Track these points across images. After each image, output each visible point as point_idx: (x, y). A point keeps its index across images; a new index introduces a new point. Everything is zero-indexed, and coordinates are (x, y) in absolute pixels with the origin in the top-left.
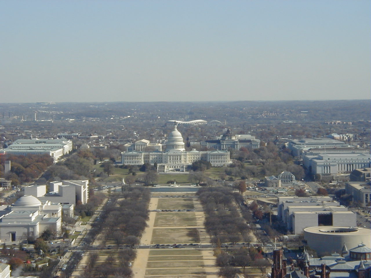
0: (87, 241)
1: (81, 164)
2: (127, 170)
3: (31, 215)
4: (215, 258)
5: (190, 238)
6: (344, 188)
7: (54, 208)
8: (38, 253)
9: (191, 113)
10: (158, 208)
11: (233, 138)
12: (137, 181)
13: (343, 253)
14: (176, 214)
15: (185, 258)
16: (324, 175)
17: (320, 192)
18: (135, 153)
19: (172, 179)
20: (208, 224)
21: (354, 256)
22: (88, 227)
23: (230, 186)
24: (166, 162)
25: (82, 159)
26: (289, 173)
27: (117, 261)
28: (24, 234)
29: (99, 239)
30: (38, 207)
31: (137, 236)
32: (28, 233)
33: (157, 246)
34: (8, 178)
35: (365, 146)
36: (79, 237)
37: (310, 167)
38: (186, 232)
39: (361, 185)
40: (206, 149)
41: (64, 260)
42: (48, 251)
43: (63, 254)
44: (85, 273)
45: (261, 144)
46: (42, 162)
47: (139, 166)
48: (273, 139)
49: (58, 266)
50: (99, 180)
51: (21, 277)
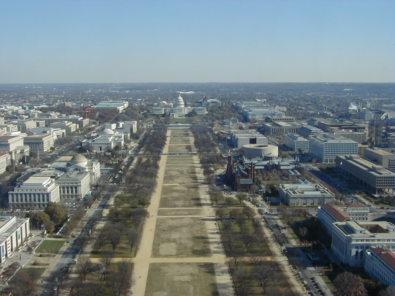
0: (137, 151)
1: (133, 113)
2: (156, 117)
3: (109, 138)
4: (199, 160)
5: (187, 150)
6: (262, 126)
7: (120, 135)
8: (113, 157)
9: (187, 88)
10: (171, 135)
11: (208, 101)
12: (161, 122)
13: (261, 157)
14: (180, 138)
15: (185, 160)
16: (253, 119)
17: (250, 128)
18: (159, 108)
19: (178, 121)
20: (196, 143)
21: (266, 158)
22: (137, 145)
23: (206, 125)
24: (175, 113)
25: (133, 111)
26: (235, 118)
27: (152, 161)
28: (106, 147)
29: (142, 150)
30: (112, 134)
31: (161, 149)
32: (108, 147)
33: (171, 154)
34: (97, 120)
35: (272, 105)
36: (132, 149)
37: (246, 115)
38: (185, 147)
39: (270, 124)
40: (194, 106)
41: (126, 160)
42: (118, 156)
43: (125, 157)
44: (136, 167)
45: (222, 104)
46: (114, 112)
47: (162, 114)
48: (228, 101)
49: (123, 163)
50: (142, 121)
51: (105, 168)
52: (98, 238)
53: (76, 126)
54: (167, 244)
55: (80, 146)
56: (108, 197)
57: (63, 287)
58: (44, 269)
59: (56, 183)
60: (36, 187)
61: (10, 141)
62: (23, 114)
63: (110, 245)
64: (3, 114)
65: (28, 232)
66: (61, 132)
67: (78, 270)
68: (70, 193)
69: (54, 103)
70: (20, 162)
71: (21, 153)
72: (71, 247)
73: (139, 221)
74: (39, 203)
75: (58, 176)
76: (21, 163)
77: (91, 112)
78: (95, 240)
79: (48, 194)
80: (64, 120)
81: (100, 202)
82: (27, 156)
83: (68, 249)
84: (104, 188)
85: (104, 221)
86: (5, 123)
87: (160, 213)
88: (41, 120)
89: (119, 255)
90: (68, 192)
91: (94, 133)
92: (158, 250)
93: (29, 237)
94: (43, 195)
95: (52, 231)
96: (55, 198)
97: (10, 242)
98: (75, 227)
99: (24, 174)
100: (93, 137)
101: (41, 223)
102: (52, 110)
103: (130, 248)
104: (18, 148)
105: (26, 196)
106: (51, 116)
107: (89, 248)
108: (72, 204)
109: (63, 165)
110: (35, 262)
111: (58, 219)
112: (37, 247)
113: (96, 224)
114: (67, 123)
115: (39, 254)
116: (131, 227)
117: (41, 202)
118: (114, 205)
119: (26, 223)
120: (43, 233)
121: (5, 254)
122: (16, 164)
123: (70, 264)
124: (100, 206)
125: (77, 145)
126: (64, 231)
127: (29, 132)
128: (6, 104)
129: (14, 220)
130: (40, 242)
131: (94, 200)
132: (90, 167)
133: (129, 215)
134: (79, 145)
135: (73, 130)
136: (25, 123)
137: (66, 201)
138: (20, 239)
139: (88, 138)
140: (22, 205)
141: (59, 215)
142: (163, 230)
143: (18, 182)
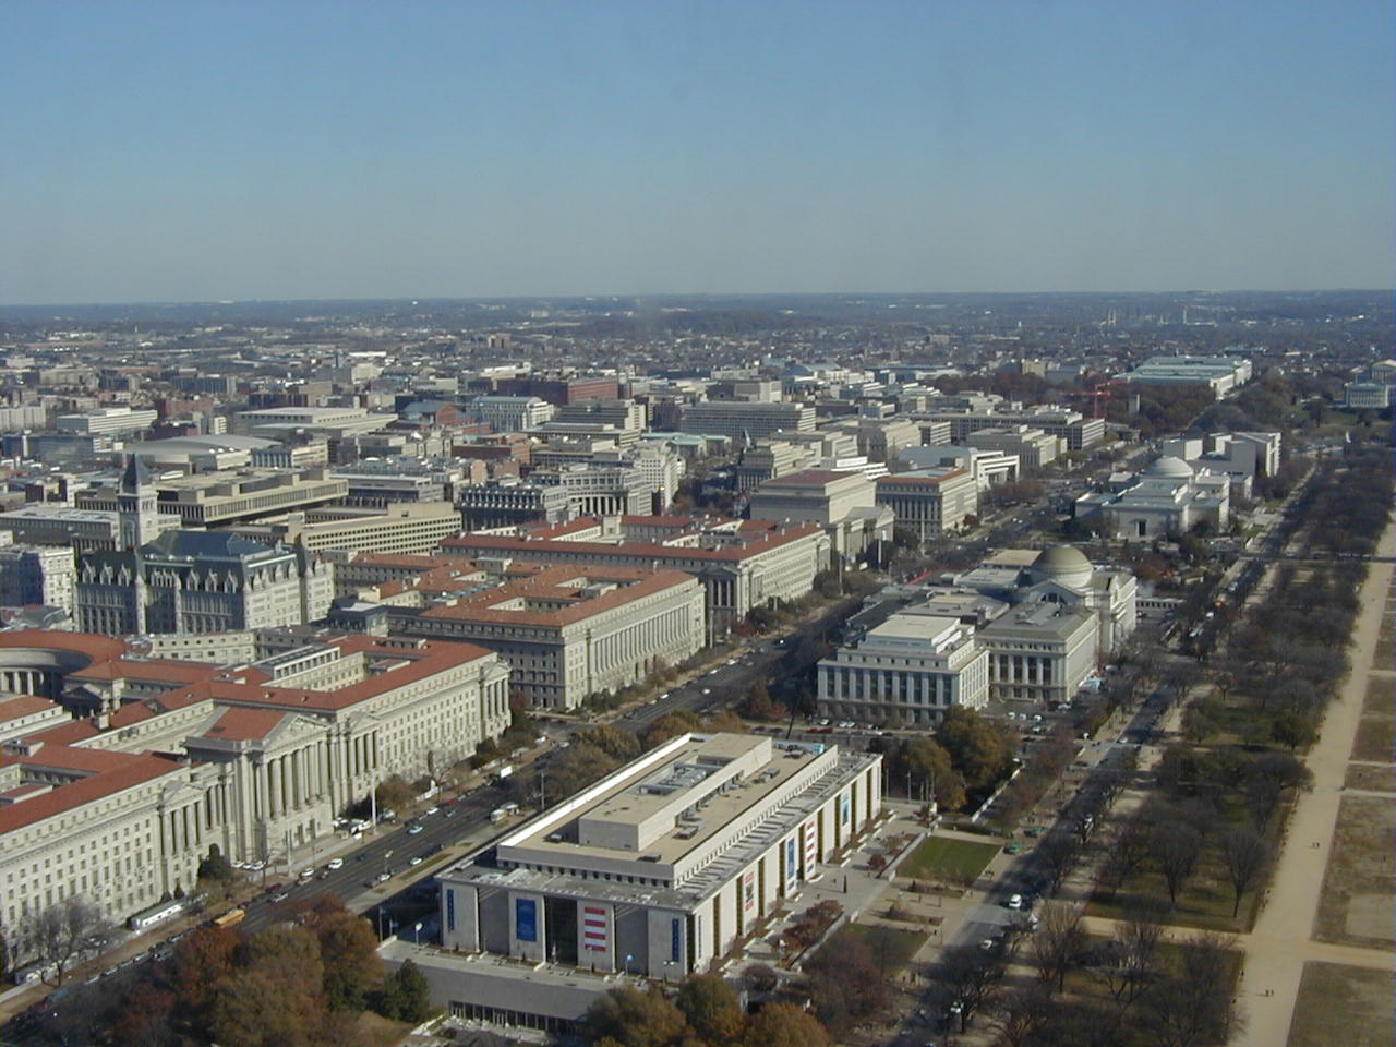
0: (1275, 542)
1: (1267, 403)
2: (1355, 418)
3: (1174, 492)
7: (1215, 481)
8: (1186, 559)
12: (1374, 438)
18: (1371, 385)
22: (1277, 518)
25: (1269, 395)
27: (1332, 582)
28: (1161, 523)
29: (1297, 541)
30: (1187, 478)
31: (1372, 538)
32: (1168, 523)
34: (1134, 425)
36: (1260, 534)
41: (1233, 573)
42: (1203, 556)
43: (1231, 565)
44: (1270, 600)
46: (1197, 396)
47: (1378, 409)
49: (1220, 584)
50: (1301, 434)
51: (1156, 600)
52: (1114, 849)
53: (1058, 444)
54: (1377, 897)
55: (1069, 517)
56: (1159, 705)
57: (984, 1005)
58: (920, 937)
59: (978, 642)
60: (910, 651)
61: (830, 489)
62: (878, 399)
63: (1159, 877)
64: (812, 398)
65: (876, 804)
66: (1004, 462)
67: (1040, 956)
68: (1026, 680)
69: (983, 360)
70: (860, 559)
71: (865, 530)
72: (1019, 868)
73: (1274, 800)
74: (918, 705)
75: (988, 616)
76: (864, 566)
77: (1113, 397)
78: (1105, 856)
79: (949, 679)
80: (1016, 422)
81: (1129, 719)
82: (884, 543)
83: (1007, 875)
84: (1146, 669)
85: (1140, 787)
86: (818, 426)
87: (1355, 778)
88: (936, 420)
89: (1192, 918)
90: (1019, 674)
91: (1121, 471)
92: (1342, 917)
93: (877, 819)
94: (933, 678)
95: (957, 805)
96: (972, 693)
97: (814, 829)
98: (1037, 800)
99: (873, 602)
100: (1117, 487)
101: (921, 775)
102: (976, 385)
103: (1234, 895)
104: (857, 513)
105: (875, 681)
106: (971, 408)
107: (1080, 881)
108: (1030, 717)
109: (1007, 579)
110: (892, 909)
111: (980, 767)
112: (902, 857)
113: (1111, 797)
114: (1027, 432)
115: (908, 881)
116: (1239, 819)
117: (926, 703)
118: (1180, 735)
119: (869, 773)
120: (925, 811)
121: (797, 867)
122: (848, 569)
123: (1010, 930)
124: (1128, 733)
125: (1059, 512)
126: (997, 811)
127: (895, 459)
128: (824, 362)
129: (830, 757)
130: (912, 841)
131: (1110, 710)
132: (1100, 592)
133: (1234, 777)
134: (1064, 512)
135: (1046, 457)
136: (884, 429)
137: (1008, 707)
138: (849, 824)
139: (1099, 490)
140: (861, 708)
141: (982, 754)
142: (1363, 844)
143: (852, 628)
